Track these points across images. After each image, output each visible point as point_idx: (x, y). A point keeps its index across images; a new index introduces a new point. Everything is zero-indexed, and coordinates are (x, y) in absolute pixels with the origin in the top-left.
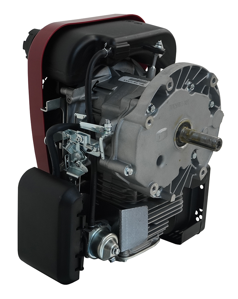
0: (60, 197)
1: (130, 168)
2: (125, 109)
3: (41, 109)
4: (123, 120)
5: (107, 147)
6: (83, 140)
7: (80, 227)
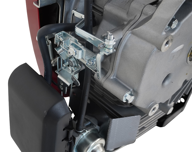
0: (45, 112)
1: (131, 95)
2: (134, 16)
3: (34, 4)
4: (131, 33)
5: (105, 60)
6: (76, 54)
7: (66, 138)
